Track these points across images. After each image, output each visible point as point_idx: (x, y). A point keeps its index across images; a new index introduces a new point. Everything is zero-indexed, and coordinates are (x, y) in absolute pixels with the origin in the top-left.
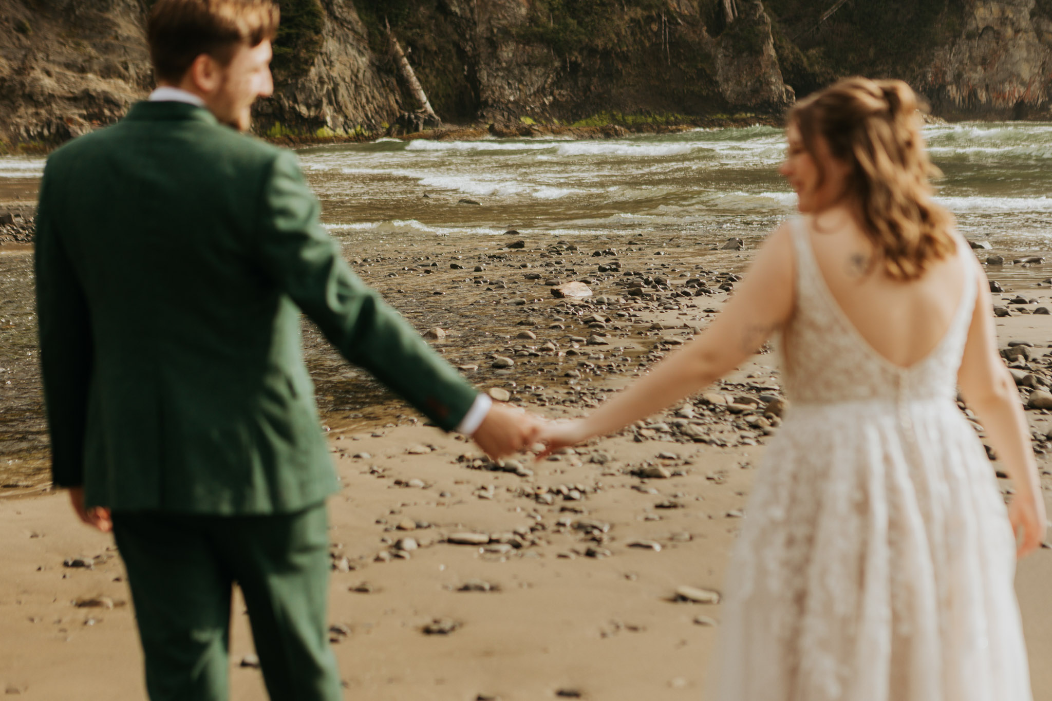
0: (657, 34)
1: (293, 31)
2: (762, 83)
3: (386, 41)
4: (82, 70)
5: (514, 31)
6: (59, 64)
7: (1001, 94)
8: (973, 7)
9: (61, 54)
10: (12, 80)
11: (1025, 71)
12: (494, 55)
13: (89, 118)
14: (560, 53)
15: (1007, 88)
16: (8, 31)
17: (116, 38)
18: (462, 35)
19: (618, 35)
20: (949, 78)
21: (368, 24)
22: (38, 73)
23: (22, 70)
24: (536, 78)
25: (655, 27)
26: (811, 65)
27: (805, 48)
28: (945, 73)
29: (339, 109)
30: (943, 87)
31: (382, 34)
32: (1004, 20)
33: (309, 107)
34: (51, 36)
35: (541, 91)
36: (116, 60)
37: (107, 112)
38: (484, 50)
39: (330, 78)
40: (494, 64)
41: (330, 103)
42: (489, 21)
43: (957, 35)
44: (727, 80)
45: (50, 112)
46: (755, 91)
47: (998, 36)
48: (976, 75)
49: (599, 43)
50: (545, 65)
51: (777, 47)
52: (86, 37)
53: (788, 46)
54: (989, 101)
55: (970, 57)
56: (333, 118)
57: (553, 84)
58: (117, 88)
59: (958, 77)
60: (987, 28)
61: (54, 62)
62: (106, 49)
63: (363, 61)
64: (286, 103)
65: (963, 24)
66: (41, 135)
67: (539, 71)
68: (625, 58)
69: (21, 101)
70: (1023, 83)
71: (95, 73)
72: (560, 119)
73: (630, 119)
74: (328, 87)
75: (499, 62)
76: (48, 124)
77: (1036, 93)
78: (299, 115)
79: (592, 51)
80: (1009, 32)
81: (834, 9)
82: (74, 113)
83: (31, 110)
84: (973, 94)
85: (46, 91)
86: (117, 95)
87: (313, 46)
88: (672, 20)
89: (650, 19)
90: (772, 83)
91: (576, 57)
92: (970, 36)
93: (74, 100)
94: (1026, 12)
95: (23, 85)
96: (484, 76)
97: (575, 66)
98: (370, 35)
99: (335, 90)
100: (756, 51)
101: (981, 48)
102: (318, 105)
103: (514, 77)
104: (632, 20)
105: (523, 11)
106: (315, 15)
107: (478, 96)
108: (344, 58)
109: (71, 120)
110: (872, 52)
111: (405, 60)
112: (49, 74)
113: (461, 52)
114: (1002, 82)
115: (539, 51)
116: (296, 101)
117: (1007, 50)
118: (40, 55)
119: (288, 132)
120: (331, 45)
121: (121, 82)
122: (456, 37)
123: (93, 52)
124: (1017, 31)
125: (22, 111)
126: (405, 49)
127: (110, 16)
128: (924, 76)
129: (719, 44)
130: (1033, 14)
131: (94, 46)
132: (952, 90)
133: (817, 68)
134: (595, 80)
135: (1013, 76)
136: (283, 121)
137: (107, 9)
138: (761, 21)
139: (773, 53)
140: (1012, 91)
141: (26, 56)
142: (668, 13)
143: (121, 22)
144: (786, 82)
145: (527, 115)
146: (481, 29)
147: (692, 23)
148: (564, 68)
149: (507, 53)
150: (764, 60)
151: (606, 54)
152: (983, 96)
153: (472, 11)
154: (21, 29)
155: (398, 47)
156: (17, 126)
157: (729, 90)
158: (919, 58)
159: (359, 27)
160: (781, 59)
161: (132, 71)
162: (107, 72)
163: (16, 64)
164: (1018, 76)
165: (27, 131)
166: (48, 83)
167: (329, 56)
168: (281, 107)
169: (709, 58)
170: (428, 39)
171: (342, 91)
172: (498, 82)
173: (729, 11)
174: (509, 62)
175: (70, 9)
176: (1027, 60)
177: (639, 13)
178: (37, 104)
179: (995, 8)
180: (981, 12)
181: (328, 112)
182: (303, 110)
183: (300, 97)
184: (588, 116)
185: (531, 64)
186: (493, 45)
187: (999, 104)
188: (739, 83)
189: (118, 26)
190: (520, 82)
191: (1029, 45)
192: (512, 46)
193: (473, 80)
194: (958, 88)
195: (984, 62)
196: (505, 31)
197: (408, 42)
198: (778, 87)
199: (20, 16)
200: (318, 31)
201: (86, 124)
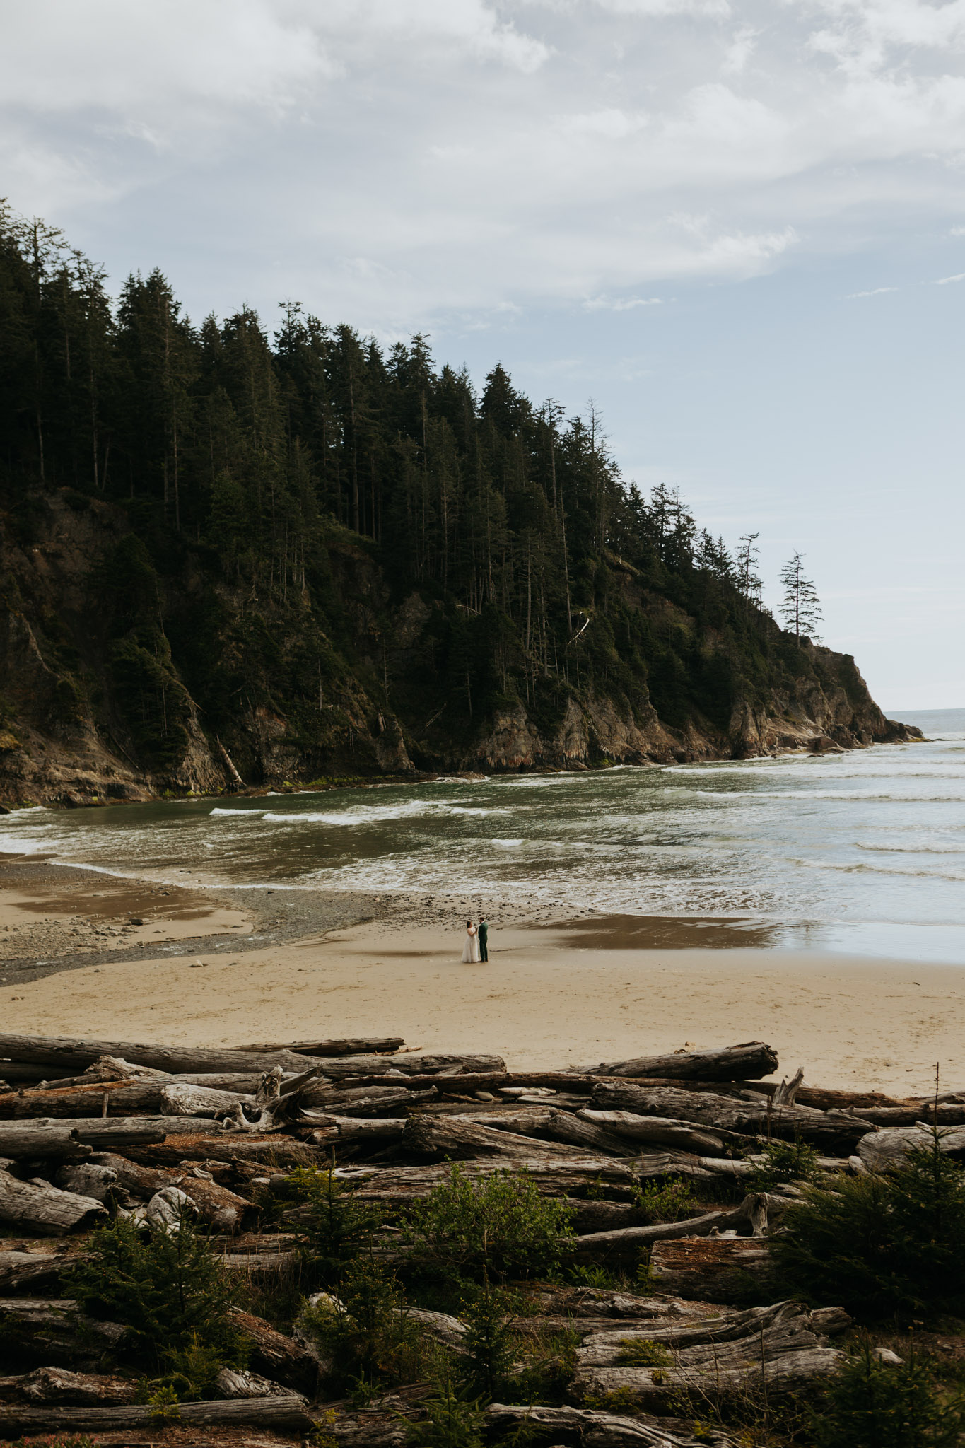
0: (348, 738)
1: (175, 745)
2: (399, 760)
3: (217, 746)
4: (74, 767)
5: (279, 739)
6: (62, 765)
7: (513, 761)
8: (498, 719)
9: (62, 759)
10: (40, 773)
11: (524, 750)
12: (269, 751)
13: (79, 791)
14: (302, 750)
15: (516, 758)
16: (35, 749)
17: (89, 751)
18: (254, 742)
19: (329, 739)
20: (488, 754)
21: (208, 739)
22: (52, 770)
23: (44, 768)
24: (290, 762)
25: (346, 735)
26: (422, 749)
27: (418, 740)
28: (485, 752)
29: (197, 781)
30: (485, 758)
31: (216, 743)
32: (513, 725)
33: (183, 782)
34: (56, 751)
35: (293, 768)
36: (90, 762)
37: (88, 788)
38: (264, 749)
39: (193, 767)
40: (269, 756)
41: (193, 779)
42: (267, 734)
43: (491, 733)
44: (381, 759)
45: (60, 789)
46: (395, 764)
47: (510, 733)
48: (501, 752)
49: (320, 744)
50: (294, 756)
51: (405, 743)
52: (74, 751)
53: (410, 740)
54: (507, 764)
55: (498, 744)
56: (195, 786)
57: (298, 764)
58: (91, 775)
59: (492, 753)
60: (505, 729)
61: (59, 764)
62: (84, 756)
63: (207, 757)
64: (172, 780)
65: (493, 728)
66: (56, 800)
67: (291, 758)
68: (332, 750)
69: (45, 784)
70: (523, 755)
71: (79, 768)
72: (302, 781)
73: (336, 780)
74: (191, 771)
75: (272, 754)
76: (60, 795)
77: (530, 760)
78: (178, 785)
79: (317, 748)
80: (516, 731)
81: (432, 721)
82: (72, 789)
83: (51, 788)
84: (499, 761)
85: (58, 779)
86: (92, 779)
87: (184, 752)
88: (354, 731)
89: (344, 731)
90: (403, 761)
91: (309, 751)
92: (497, 734)
93: (71, 782)
94: (523, 721)
95: (46, 776)
96: (265, 761)
97: (309, 755)
98: (209, 744)
99: (195, 772)
100: (395, 745)
101: (502, 739)
102: (187, 780)
103: (280, 762)
104: (335, 732)
105: (283, 729)
106: (185, 736)
107: (262, 771)
108: (198, 756)
109: (70, 793)
110: (451, 741)
111: (227, 756)
112: (58, 770)
113: (253, 751)
114: (513, 755)
115: (292, 749)
116: (176, 778)
117: (515, 740)
118: (52, 761)
119: (173, 794)
120: (192, 751)
121: (92, 773)
122: (251, 743)
123: (78, 759)
124: (519, 730)
125: (46, 788)
126: (227, 750)
127: (84, 739)
128: (476, 753)
129: (377, 742)
130: (526, 722)
131: (78, 755)
132: (490, 760)
133: (425, 750)
134: (318, 761)
135: (518, 752)
136: (170, 789)
137: (83, 736)
138: (397, 731)
139: (403, 746)
140: (519, 759)
141: (45, 761)
142: (353, 728)
143: (90, 742)
144: (410, 759)
145: (286, 780)
146: (262, 739)
147: (364, 732)
148: (303, 756)
149: (276, 750)
150: (399, 749)
151: (324, 749)
152: (504, 762)
153: (258, 730)
154: (42, 748)
155: (223, 750)
156: (44, 796)
157: (383, 764)
158: (473, 745)
159: (205, 740)
160: (407, 746)
161: (97, 767)
162: (85, 768)
163: (41, 765)
164: (521, 752)
165: (49, 798)
166: (58, 774)
167: (191, 756)
168: (170, 782)
169: (373, 749)
170: (237, 745)
171: (198, 773)
172: (272, 764)
173: (381, 724)
174: (277, 754)
175: (64, 737)
176: (525, 744)
177: (339, 728)
178: (53, 785)
179: (508, 719)
180: (502, 722)
181: (192, 783)
182: (180, 782)
183: (179, 777)
184: (316, 779)
185: (288, 755)
186: (269, 746)
187: (512, 765)
188: (387, 760)
189: (87, 744)
190: (282, 764)
191: (525, 736)
192: (278, 747)
193: (259, 763)
194: (492, 758)
195: (504, 746)
196: (275, 740)
197: (228, 747)
198: (406, 762)
199: (40, 741)
200: (186, 744)
201: (78, 794)
